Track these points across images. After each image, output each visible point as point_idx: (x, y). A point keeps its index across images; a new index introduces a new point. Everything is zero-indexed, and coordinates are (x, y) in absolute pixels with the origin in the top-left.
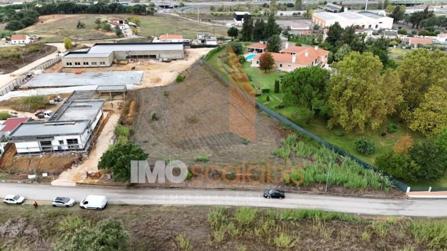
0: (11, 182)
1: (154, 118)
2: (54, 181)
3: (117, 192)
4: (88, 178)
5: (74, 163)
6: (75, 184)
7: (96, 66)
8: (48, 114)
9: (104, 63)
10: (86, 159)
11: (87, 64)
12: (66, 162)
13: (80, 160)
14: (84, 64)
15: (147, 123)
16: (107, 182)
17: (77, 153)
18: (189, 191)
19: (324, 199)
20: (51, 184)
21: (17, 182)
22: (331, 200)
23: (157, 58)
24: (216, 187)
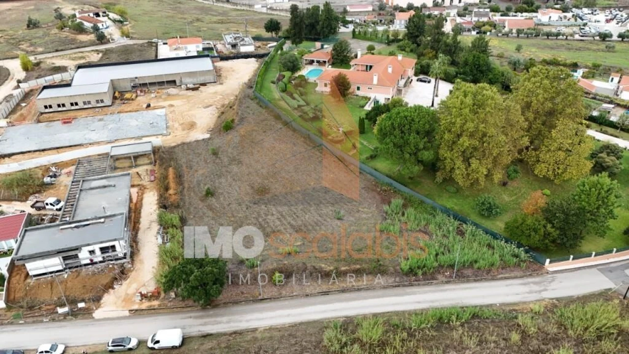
0: (34, 322)
1: (209, 193)
2: (97, 312)
3: (191, 317)
4: (144, 301)
5: (116, 279)
6: (128, 311)
7: (90, 106)
8: (51, 204)
9: (102, 101)
10: (130, 271)
11: (77, 104)
12: (105, 280)
13: (124, 274)
14: (72, 104)
15: (200, 202)
16: (172, 303)
17: (117, 264)
18: (287, 303)
19: (454, 289)
20: (93, 318)
21: (42, 322)
22: (462, 289)
23: (178, 84)
24: (318, 290)
